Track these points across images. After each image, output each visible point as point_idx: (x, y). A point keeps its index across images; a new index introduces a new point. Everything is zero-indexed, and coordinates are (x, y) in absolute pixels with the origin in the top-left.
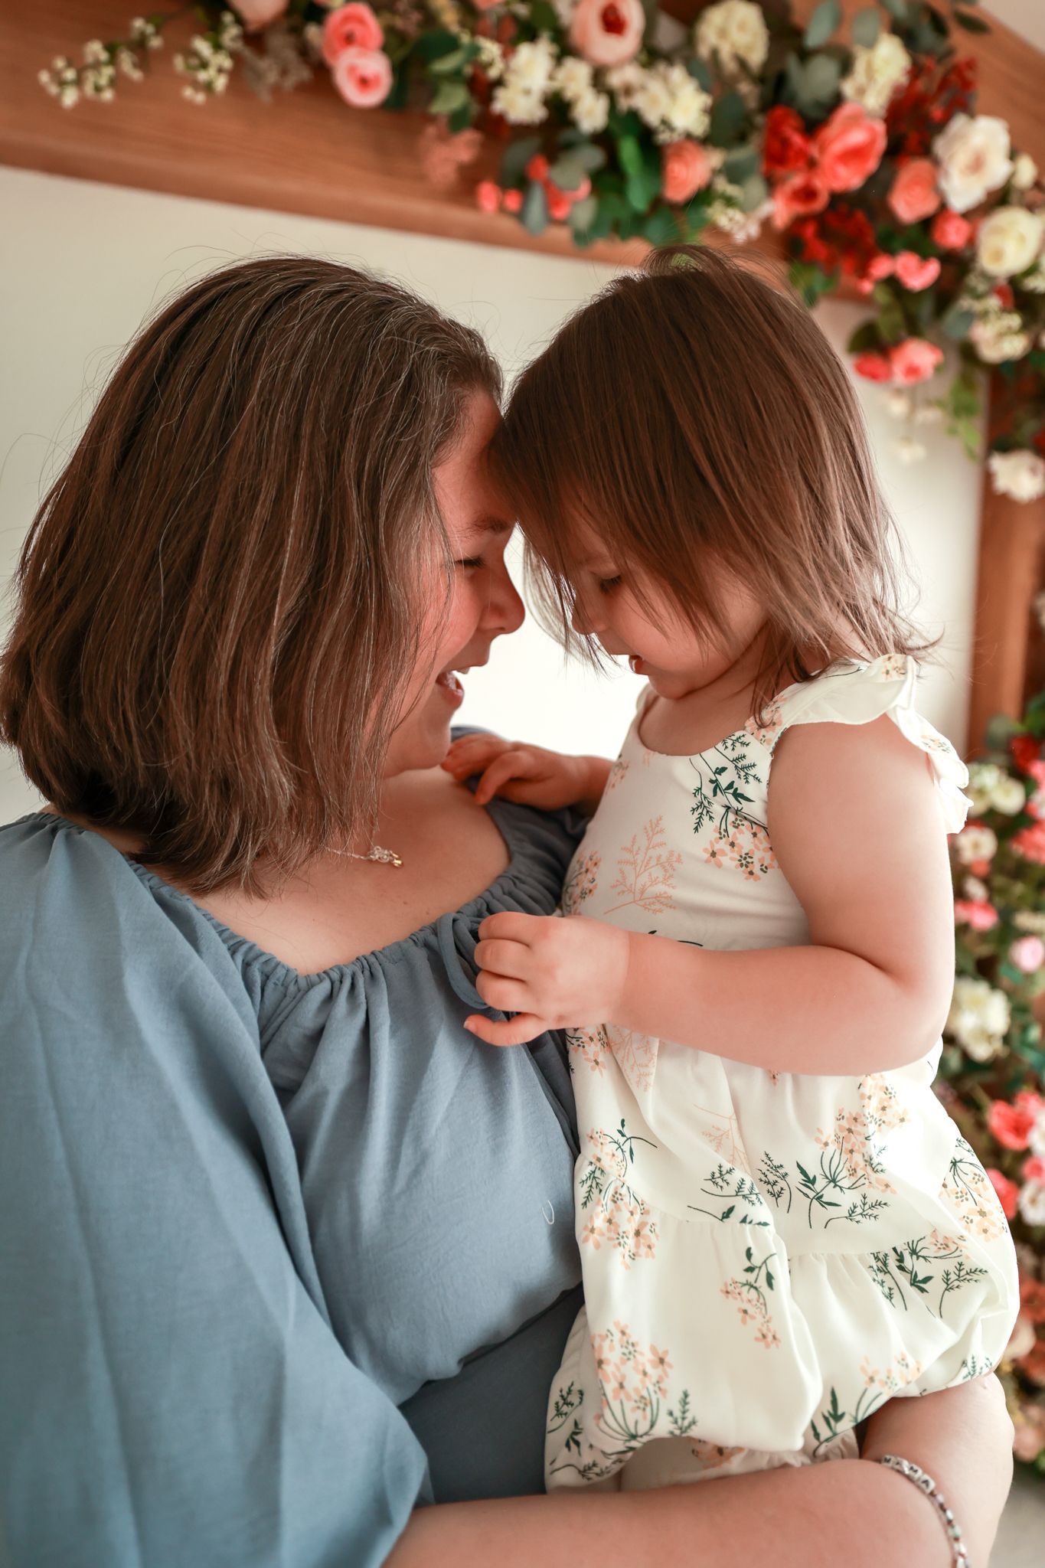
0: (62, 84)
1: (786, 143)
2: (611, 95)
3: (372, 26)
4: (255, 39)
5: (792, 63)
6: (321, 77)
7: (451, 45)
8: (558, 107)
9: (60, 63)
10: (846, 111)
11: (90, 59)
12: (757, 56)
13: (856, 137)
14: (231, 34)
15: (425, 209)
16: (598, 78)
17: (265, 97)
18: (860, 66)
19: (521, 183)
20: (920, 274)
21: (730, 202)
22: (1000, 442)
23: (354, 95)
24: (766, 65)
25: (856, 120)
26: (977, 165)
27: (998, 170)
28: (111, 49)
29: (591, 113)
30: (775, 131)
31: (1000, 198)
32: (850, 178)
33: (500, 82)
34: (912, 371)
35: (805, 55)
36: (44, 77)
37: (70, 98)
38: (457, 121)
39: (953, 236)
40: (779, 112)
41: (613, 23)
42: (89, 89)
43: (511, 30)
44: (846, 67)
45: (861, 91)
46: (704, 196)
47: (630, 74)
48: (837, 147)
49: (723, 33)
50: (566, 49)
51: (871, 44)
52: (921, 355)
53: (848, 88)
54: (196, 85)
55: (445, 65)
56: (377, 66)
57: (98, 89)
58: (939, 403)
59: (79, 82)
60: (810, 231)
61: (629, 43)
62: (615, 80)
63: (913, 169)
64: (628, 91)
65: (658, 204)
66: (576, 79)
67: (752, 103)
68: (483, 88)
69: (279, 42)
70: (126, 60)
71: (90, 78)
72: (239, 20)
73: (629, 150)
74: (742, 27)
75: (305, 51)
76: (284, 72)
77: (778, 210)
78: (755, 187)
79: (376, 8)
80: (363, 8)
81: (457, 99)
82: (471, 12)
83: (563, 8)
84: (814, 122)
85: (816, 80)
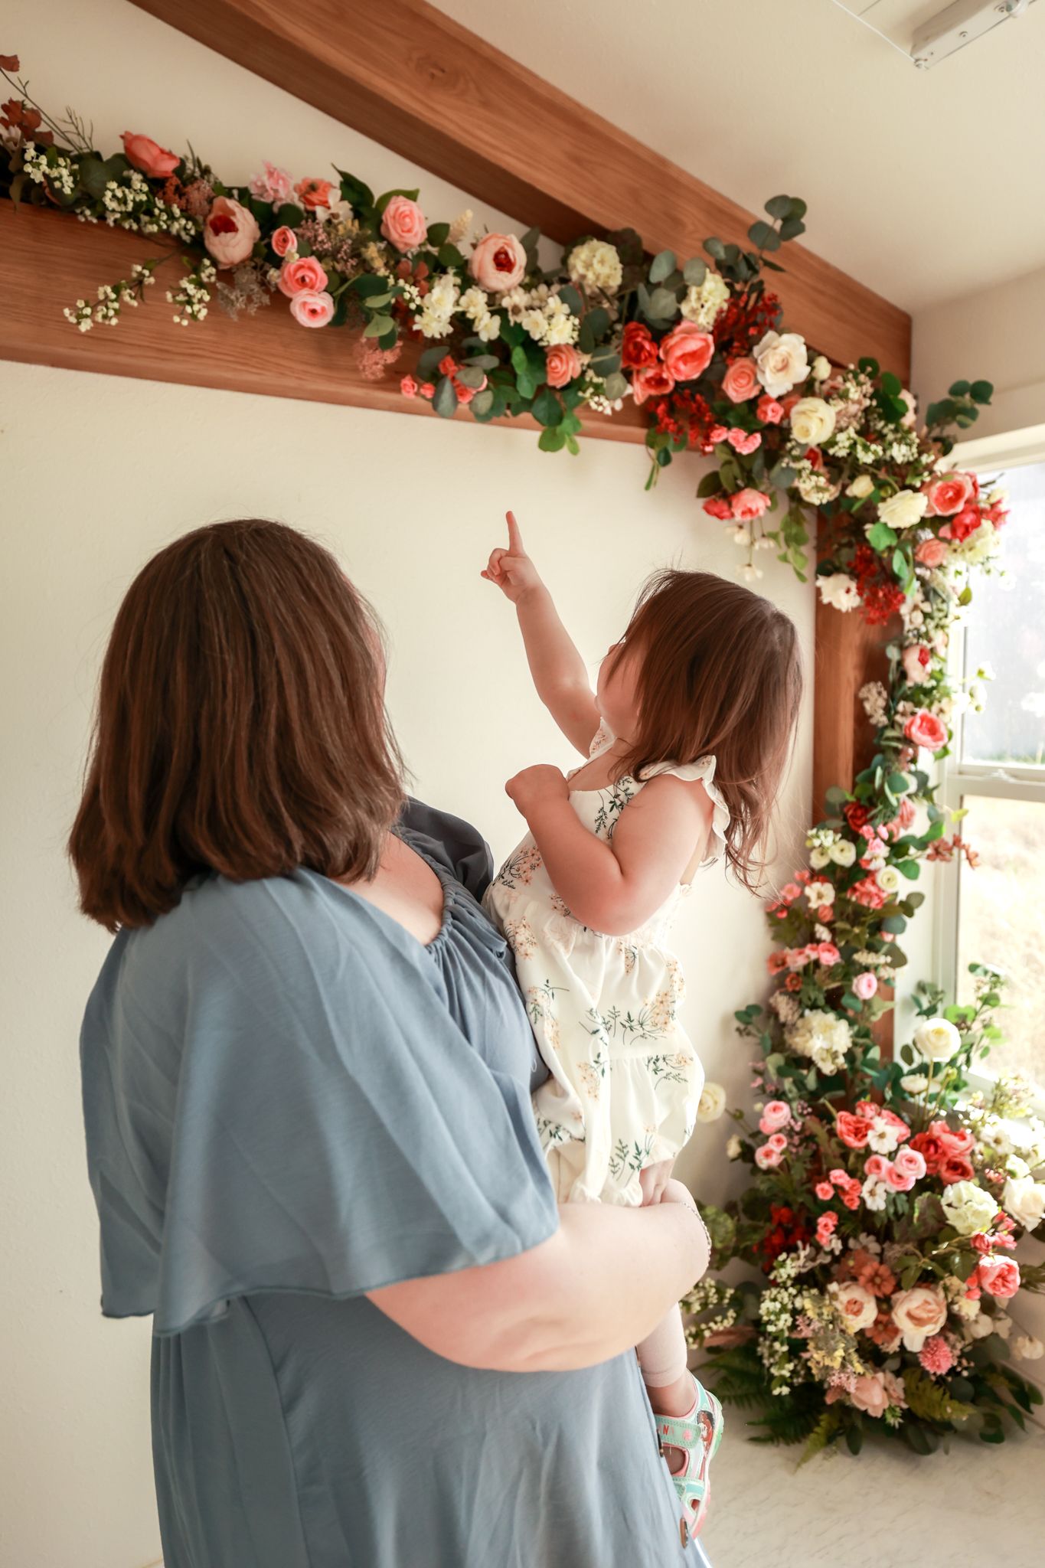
0: (80, 317)
1: (640, 348)
2: (502, 312)
3: (319, 272)
4: (227, 275)
5: (642, 289)
6: (280, 302)
7: (381, 287)
8: (462, 323)
9: (80, 304)
10: (684, 325)
11: (101, 297)
12: (616, 281)
13: (693, 345)
14: (208, 273)
15: (359, 392)
16: (493, 300)
17: (235, 318)
18: (693, 292)
19: (435, 378)
20: (748, 445)
21: (598, 390)
22: (826, 569)
23: (304, 319)
24: (621, 288)
25: (690, 333)
26: (785, 367)
27: (800, 372)
28: (117, 290)
29: (488, 328)
30: (630, 338)
31: (807, 388)
32: (690, 372)
33: (420, 310)
34: (749, 511)
35: (652, 287)
36: (67, 312)
37: (85, 326)
38: (385, 343)
39: (772, 414)
40: (632, 325)
41: (503, 262)
42: (99, 318)
43: (425, 270)
44: (682, 295)
45: (694, 311)
46: (577, 384)
47: (519, 298)
48: (678, 353)
49: (588, 265)
50: (467, 281)
51: (700, 283)
52: (753, 500)
53: (685, 309)
54: (182, 314)
55: (375, 302)
56: (325, 303)
57: (105, 317)
58: (773, 536)
59: (92, 316)
60: (661, 409)
61: (518, 275)
62: (506, 303)
63: (739, 364)
64: (516, 310)
65: (542, 389)
66: (476, 304)
67: (614, 316)
68: (403, 313)
69: (247, 278)
70: (126, 295)
71: (102, 310)
72: (215, 263)
73: (518, 356)
74: (602, 262)
75: (264, 284)
76: (249, 300)
77: (638, 392)
78: (617, 380)
79: (321, 257)
80: (313, 261)
81: (386, 326)
82: (392, 253)
83: (464, 249)
84: (660, 333)
85: (661, 304)
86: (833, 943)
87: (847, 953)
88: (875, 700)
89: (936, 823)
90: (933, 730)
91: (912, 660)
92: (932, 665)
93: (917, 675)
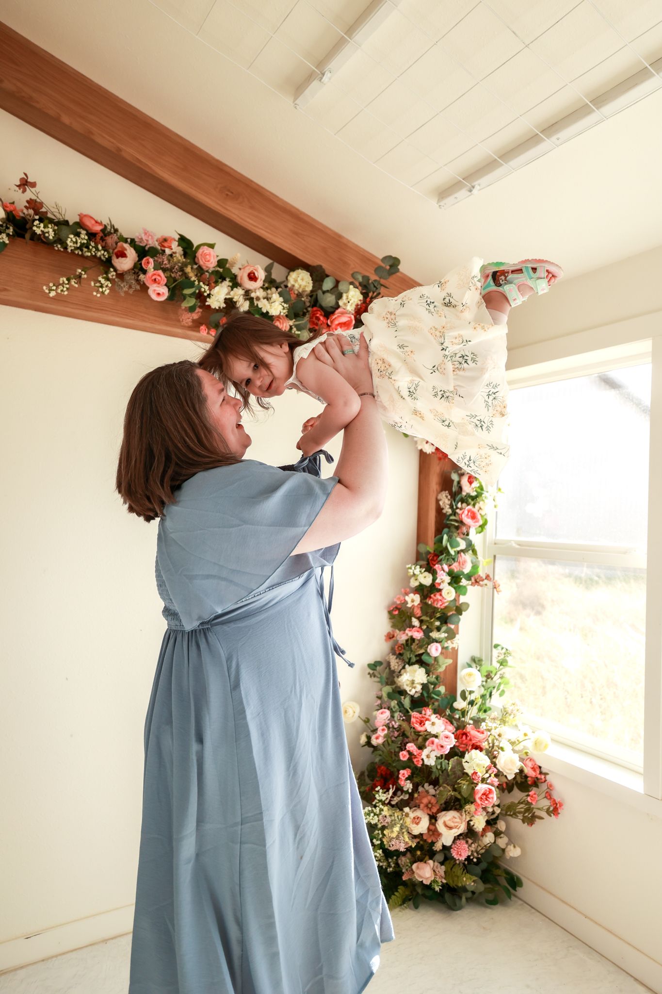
0: (50, 290)
1: (318, 319)
2: (251, 300)
3: (162, 277)
4: (121, 276)
5: (320, 292)
6: (145, 288)
8: (230, 303)
9: (51, 285)
10: (340, 310)
11: (61, 282)
12: (309, 288)
13: (344, 319)
14: (112, 274)
15: (179, 331)
16: (247, 293)
17: (123, 294)
18: (344, 296)
23: (154, 297)
24: (312, 291)
25: (343, 314)
28: (68, 280)
29: (243, 306)
30: (314, 314)
33: (209, 296)
35: (324, 292)
36: (45, 288)
37: (53, 294)
38: (192, 309)
40: (315, 309)
41: (253, 277)
42: (59, 291)
43: (213, 278)
44: (339, 297)
45: (345, 304)
47: (260, 293)
48: (336, 322)
49: (296, 281)
50: (235, 284)
51: (347, 291)
53: (341, 303)
54: (98, 291)
55: (188, 291)
56: (165, 291)
57: (62, 291)
59: (56, 290)
61: (259, 283)
62: (253, 295)
64: (258, 299)
67: (308, 304)
68: (201, 298)
69: (130, 278)
70: (73, 282)
71: (61, 288)
72: (115, 270)
74: (302, 279)
75: (138, 281)
76: (130, 287)
79: (164, 270)
80: (160, 272)
81: (192, 302)
82: (200, 271)
83: (235, 270)
84: (329, 313)
85: (329, 300)
86: (420, 627)
87: (427, 632)
88: (445, 500)
89: (475, 567)
90: (473, 517)
91: (464, 481)
92: (475, 484)
93: (468, 489)
